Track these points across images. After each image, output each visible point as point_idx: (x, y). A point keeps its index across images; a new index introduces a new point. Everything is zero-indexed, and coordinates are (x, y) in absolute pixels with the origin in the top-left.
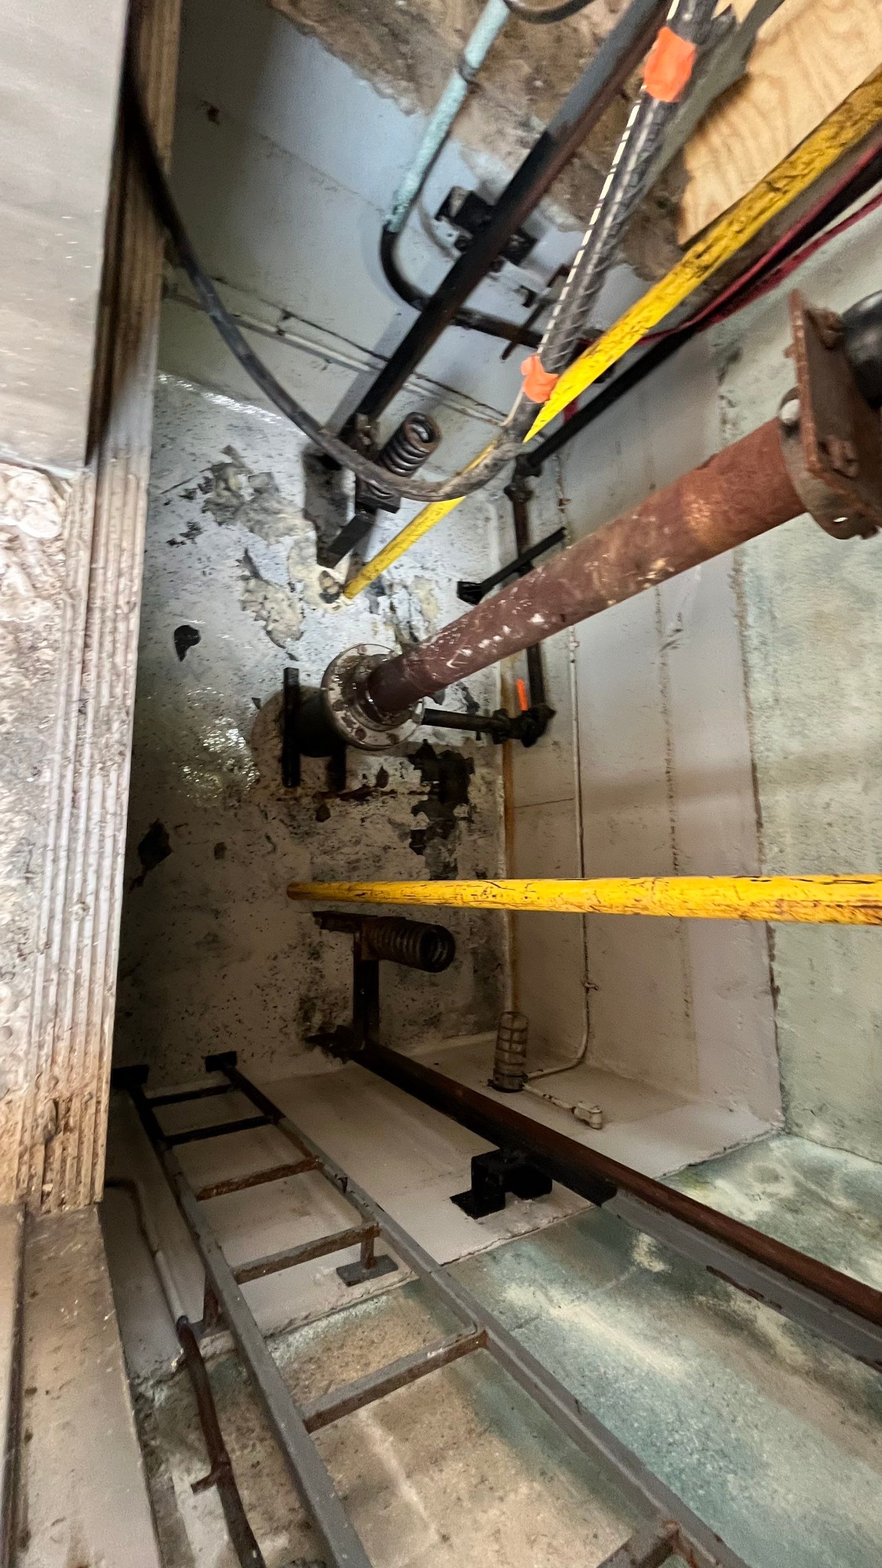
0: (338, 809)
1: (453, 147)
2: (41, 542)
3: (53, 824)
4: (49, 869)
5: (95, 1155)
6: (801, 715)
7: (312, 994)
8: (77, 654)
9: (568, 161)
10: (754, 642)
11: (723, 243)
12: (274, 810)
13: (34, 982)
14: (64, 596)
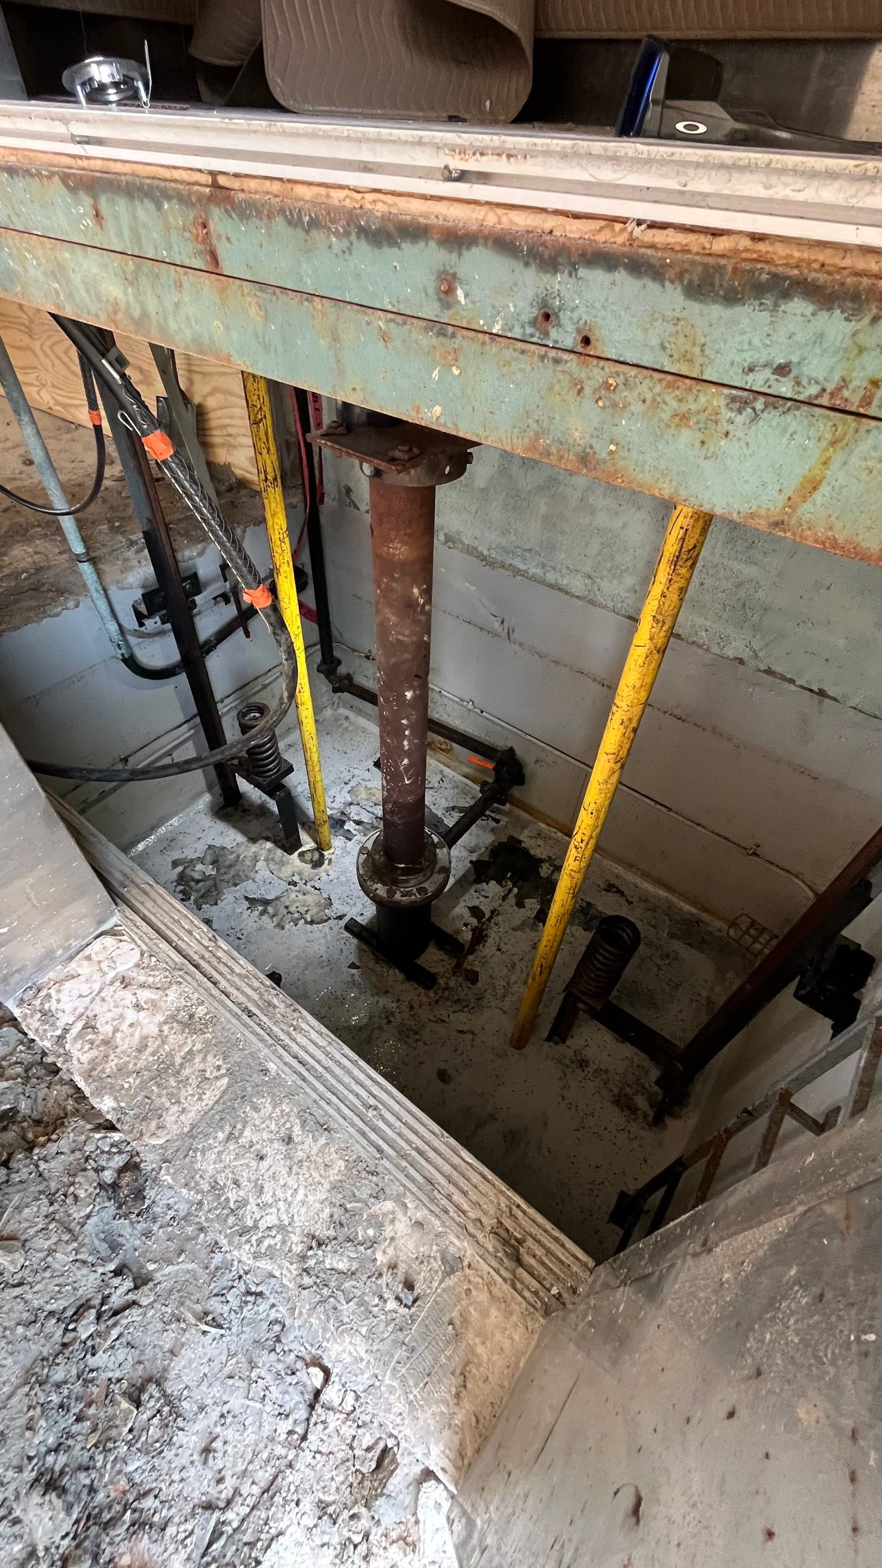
0: (476, 963)
1: (113, 591)
2: (137, 966)
3: (304, 1085)
4: (331, 1111)
5: (556, 1239)
6: (609, 565)
7: (616, 1091)
8: (215, 992)
9: (168, 530)
10: (539, 571)
11: (268, 463)
12: (442, 1012)
13: (398, 1180)
14: (177, 973)
